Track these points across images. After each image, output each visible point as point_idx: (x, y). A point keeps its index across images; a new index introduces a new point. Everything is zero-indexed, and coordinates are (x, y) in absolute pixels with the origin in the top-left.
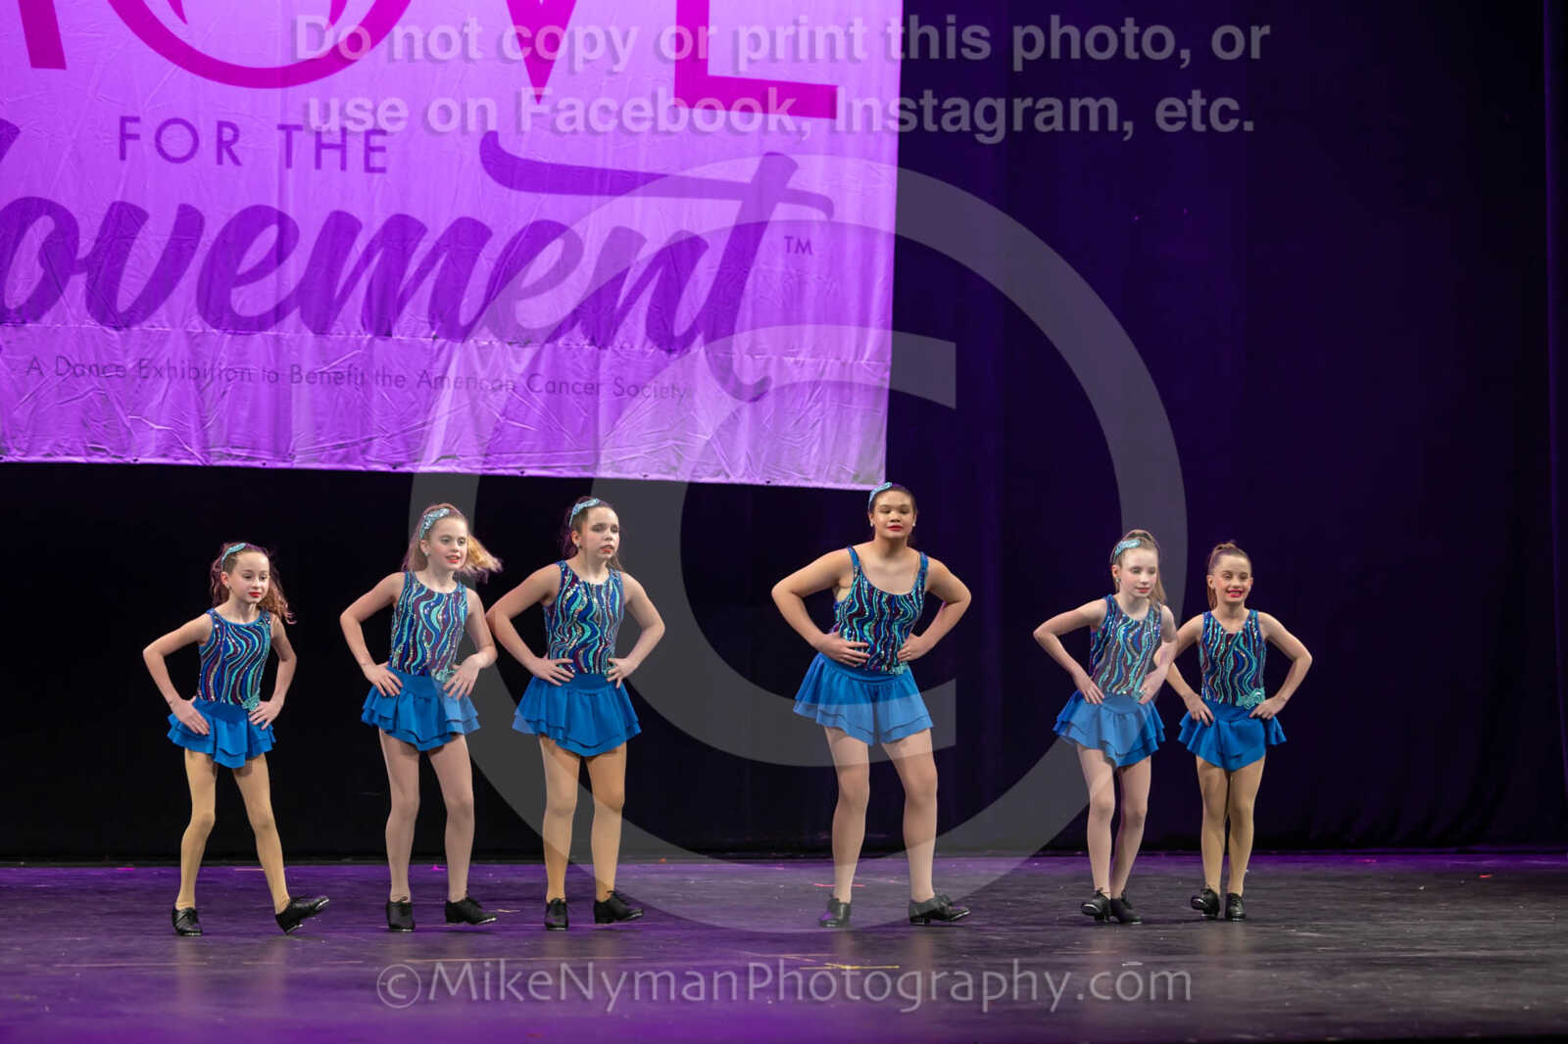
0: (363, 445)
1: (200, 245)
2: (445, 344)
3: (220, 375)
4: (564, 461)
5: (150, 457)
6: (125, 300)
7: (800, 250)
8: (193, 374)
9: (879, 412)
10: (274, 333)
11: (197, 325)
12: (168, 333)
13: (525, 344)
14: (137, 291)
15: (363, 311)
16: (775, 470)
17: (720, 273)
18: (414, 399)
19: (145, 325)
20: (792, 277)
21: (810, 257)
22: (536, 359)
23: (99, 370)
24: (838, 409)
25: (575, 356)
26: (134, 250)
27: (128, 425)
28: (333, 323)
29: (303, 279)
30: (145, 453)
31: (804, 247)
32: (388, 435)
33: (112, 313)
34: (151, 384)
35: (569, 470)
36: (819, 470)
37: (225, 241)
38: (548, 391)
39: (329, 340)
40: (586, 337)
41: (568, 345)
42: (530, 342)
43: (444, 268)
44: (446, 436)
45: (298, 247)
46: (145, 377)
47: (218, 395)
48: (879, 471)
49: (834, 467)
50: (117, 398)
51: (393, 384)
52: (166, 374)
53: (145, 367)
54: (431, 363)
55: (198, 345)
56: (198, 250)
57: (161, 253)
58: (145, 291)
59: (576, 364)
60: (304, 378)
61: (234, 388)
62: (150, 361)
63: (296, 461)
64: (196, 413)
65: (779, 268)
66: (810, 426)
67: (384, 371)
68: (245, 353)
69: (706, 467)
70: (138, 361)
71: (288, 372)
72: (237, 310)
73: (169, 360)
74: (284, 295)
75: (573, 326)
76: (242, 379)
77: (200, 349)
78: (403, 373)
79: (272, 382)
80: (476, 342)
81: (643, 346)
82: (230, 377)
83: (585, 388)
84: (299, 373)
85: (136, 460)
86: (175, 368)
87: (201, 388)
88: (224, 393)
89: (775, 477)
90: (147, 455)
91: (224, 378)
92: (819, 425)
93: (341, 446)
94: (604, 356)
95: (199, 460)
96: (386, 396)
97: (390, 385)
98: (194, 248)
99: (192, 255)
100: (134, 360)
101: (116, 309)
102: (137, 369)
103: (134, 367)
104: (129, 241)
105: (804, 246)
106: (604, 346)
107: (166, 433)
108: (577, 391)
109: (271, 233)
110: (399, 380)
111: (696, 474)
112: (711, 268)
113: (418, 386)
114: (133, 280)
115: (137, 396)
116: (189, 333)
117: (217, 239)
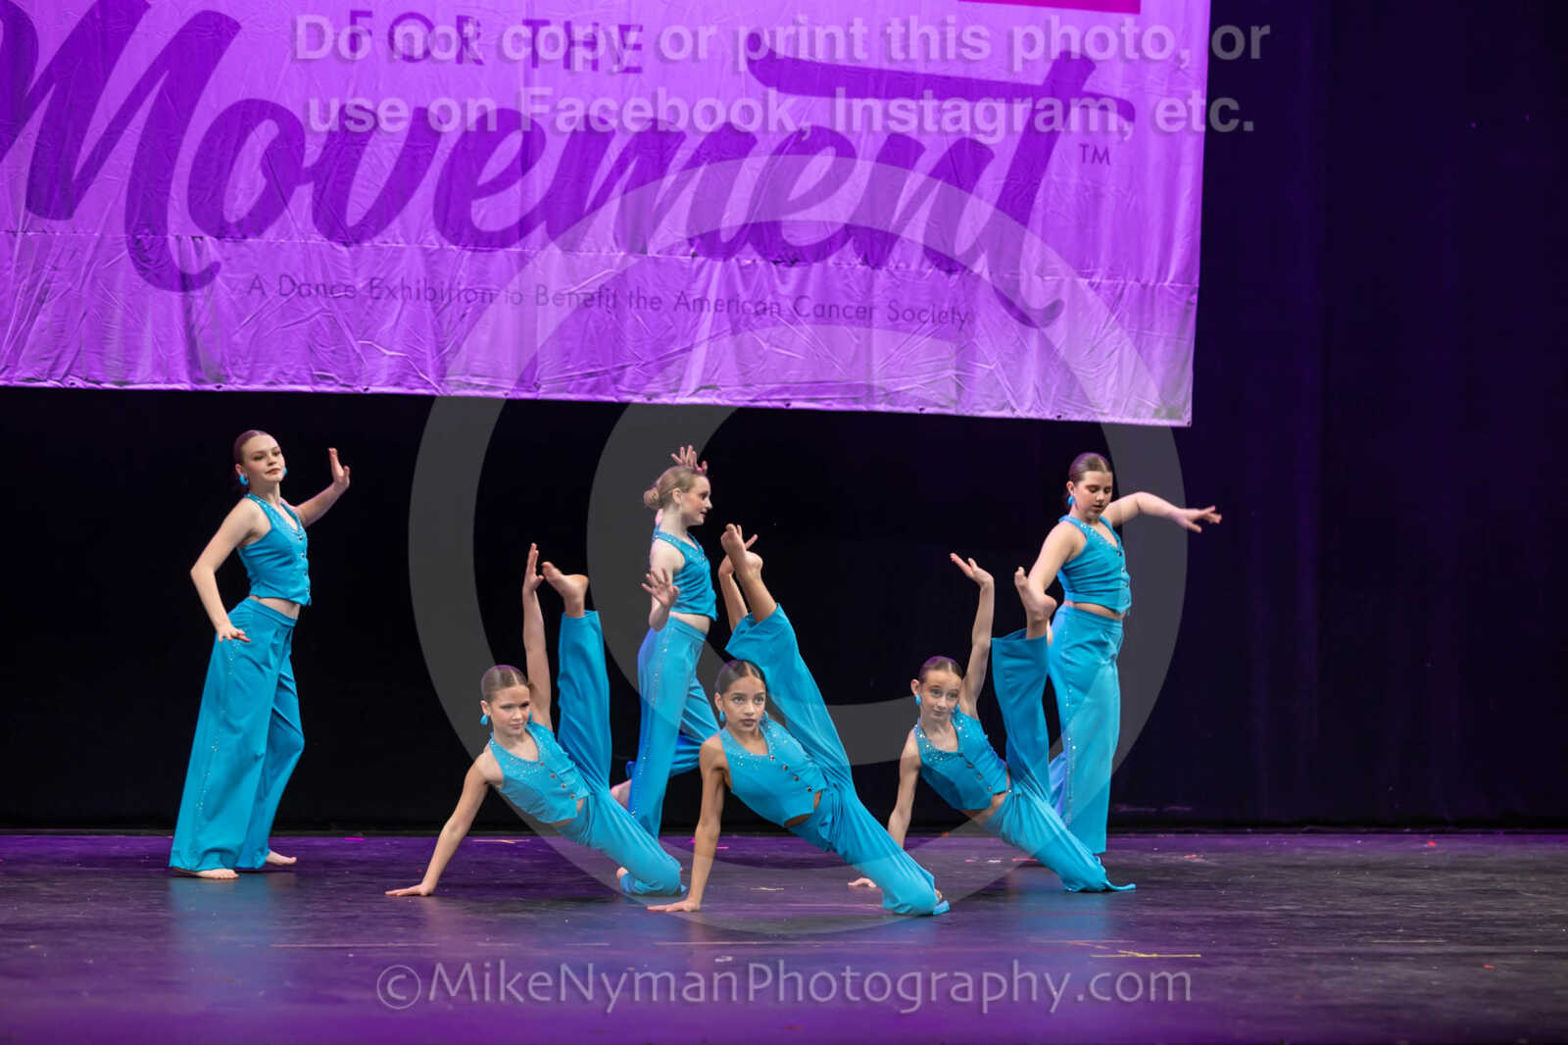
0: (615, 374)
1: (438, 153)
2: (703, 264)
3: (458, 295)
4: (833, 392)
5: (382, 386)
6: (354, 214)
7: (1097, 160)
8: (429, 294)
9: (1185, 339)
10: (519, 250)
11: (435, 242)
12: (402, 250)
13: (793, 263)
14: (368, 203)
15: (616, 224)
16: (1065, 403)
17: (1006, 185)
18: (671, 324)
19: (377, 241)
20: (1087, 190)
21: (1108, 167)
22: (803, 281)
23: (329, 290)
24: (1137, 337)
25: (846, 277)
26: (365, 158)
27: (358, 350)
28: (582, 240)
29: (549, 191)
30: (376, 381)
31: (1101, 156)
32: (643, 363)
33: (342, 228)
34: (384, 305)
35: (839, 403)
36: (1116, 403)
37: (465, 149)
38: (817, 316)
39: (578, 257)
40: (859, 255)
41: (839, 264)
42: (797, 260)
43: (702, 179)
44: (706, 363)
45: (545, 156)
46: (377, 298)
47: (456, 318)
48: (1185, 404)
49: (1132, 400)
50: (346, 322)
51: (648, 307)
52: (399, 295)
53: (376, 287)
54: (689, 283)
55: (435, 263)
56: (435, 157)
57: (394, 161)
58: (378, 201)
59: (847, 285)
60: (551, 301)
61: (473, 310)
62: (382, 280)
63: (541, 391)
64: (433, 337)
65: (1073, 181)
66: (1107, 354)
67: (638, 291)
68: (487, 273)
69: (988, 400)
70: (368, 281)
71: (533, 294)
72: (477, 224)
73: (403, 279)
74: (528, 209)
75: (845, 242)
76: (483, 301)
77: (435, 267)
78: (660, 295)
79: (516, 304)
80: (738, 260)
81: (921, 264)
82: (470, 299)
83: (857, 311)
84: (545, 294)
85: (367, 389)
86: (409, 288)
87: (438, 310)
88: (464, 316)
89: (1066, 411)
90: (378, 384)
91: (463, 299)
92: (1117, 352)
93: (591, 375)
94: (878, 276)
95: (436, 389)
96: (640, 319)
97: (645, 308)
98: (431, 156)
99: (429, 163)
100: (365, 279)
101: (345, 223)
102: (369, 288)
103: (364, 288)
104: (359, 147)
105: (1101, 152)
106: (877, 265)
107: (400, 359)
108: (848, 314)
109: (514, 142)
110: (655, 302)
111: (977, 407)
112: (997, 179)
113: (675, 309)
114: (363, 191)
115: (367, 318)
116: (425, 250)
117: (456, 146)
